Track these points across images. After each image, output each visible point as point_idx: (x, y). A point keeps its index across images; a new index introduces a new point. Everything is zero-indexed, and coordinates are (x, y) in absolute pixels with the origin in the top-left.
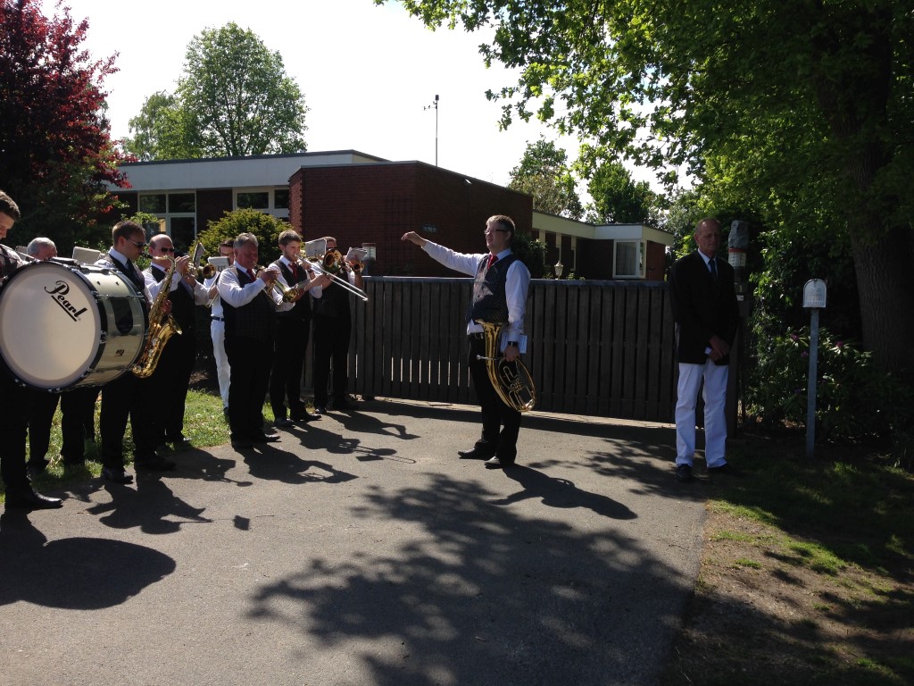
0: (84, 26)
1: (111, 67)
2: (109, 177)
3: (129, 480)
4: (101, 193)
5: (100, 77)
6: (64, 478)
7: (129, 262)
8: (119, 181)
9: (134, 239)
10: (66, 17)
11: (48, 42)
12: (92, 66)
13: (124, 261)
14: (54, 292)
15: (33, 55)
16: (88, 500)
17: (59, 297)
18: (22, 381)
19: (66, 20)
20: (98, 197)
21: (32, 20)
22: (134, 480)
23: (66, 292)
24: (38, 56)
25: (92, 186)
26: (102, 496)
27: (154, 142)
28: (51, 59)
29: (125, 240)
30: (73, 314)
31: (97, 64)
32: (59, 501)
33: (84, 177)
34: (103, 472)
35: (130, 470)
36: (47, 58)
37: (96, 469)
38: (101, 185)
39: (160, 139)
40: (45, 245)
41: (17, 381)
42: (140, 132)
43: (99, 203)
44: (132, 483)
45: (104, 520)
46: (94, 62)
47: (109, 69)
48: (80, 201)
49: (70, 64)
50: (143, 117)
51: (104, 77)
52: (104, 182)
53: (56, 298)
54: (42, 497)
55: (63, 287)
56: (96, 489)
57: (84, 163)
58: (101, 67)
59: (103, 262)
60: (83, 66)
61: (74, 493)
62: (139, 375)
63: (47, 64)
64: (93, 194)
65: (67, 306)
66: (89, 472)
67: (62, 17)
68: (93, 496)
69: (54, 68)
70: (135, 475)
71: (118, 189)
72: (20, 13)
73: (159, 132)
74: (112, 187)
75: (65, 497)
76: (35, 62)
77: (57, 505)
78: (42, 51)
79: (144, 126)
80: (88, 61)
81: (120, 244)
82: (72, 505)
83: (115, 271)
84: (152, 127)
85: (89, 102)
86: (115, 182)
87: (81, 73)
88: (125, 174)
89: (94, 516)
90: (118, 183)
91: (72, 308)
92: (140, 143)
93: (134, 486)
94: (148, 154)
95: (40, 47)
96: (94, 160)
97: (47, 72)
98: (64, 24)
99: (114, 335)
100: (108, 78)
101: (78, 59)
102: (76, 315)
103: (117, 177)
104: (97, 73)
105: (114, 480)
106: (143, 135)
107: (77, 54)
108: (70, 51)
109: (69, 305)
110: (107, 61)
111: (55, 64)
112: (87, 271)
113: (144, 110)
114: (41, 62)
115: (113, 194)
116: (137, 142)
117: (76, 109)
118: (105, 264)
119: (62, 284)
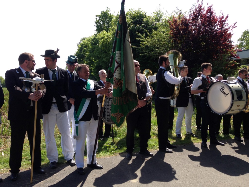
0: (227, 17)
1: (235, 26)
2: (234, 56)
3: (242, 141)
4: (232, 61)
5: (232, 29)
6: (224, 138)
7: (243, 80)
8: (236, 57)
9: (244, 74)
10: (223, 15)
11: (218, 23)
12: (229, 27)
13: (241, 80)
14: (221, 89)
15: (214, 27)
16: (231, 145)
17: (222, 90)
18: (213, 112)
19: (222, 16)
20: (231, 62)
21: (214, 18)
22: (244, 141)
23: (224, 89)
24: (215, 27)
25: (229, 59)
26: (235, 145)
27: (245, 44)
28: (219, 27)
29: (242, 74)
30: (225, 95)
31: (231, 26)
32: (224, 144)
33: (227, 57)
34: (235, 138)
35: (242, 138)
36: (217, 27)
37: (233, 137)
38: (231, 59)
39: (247, 43)
40: (220, 76)
41: (212, 111)
42: (241, 42)
43: (231, 63)
44: (243, 142)
45: (236, 151)
46: (230, 26)
47: (234, 26)
48: (226, 64)
49: (223, 28)
50: (242, 38)
51: (233, 29)
52: (232, 58)
53: (221, 91)
54: (219, 142)
55: (223, 88)
56: (233, 142)
57: (227, 53)
58: (232, 26)
59: (235, 80)
60: (227, 27)
61: (228, 143)
62: (245, 112)
63: (218, 29)
64: (229, 61)
65: (224, 93)
66: (231, 137)
67: (221, 15)
68: (233, 144)
69: (219, 29)
70: (244, 140)
71: (236, 59)
72: (211, 17)
73: (246, 41)
74: (235, 59)
75: (225, 143)
76: (214, 29)
77: (223, 145)
78: (216, 26)
79: (242, 40)
80: (228, 26)
81: (240, 75)
82: (227, 145)
83: (239, 83)
84: (244, 40)
85: (229, 36)
86: (235, 57)
87: (226, 29)
88: (238, 55)
89: (233, 150)
90: (236, 58)
91: (225, 93)
92: (241, 45)
93: (244, 143)
94: (243, 48)
95: (215, 25)
96: (230, 52)
97: (218, 31)
98: (222, 17)
99: (236, 101)
100: (234, 29)
101: (226, 26)
102: (226, 95)
103: (236, 56)
104: (231, 28)
105: (238, 140)
106: (242, 43)
107: (225, 25)
108: (224, 24)
109: (224, 92)
110: (234, 25)
111: (220, 28)
112: (230, 83)
113: (242, 36)
114: (216, 28)
115: (235, 60)
116: (240, 45)
117: (225, 39)
118: (236, 81)
119: (223, 87)
